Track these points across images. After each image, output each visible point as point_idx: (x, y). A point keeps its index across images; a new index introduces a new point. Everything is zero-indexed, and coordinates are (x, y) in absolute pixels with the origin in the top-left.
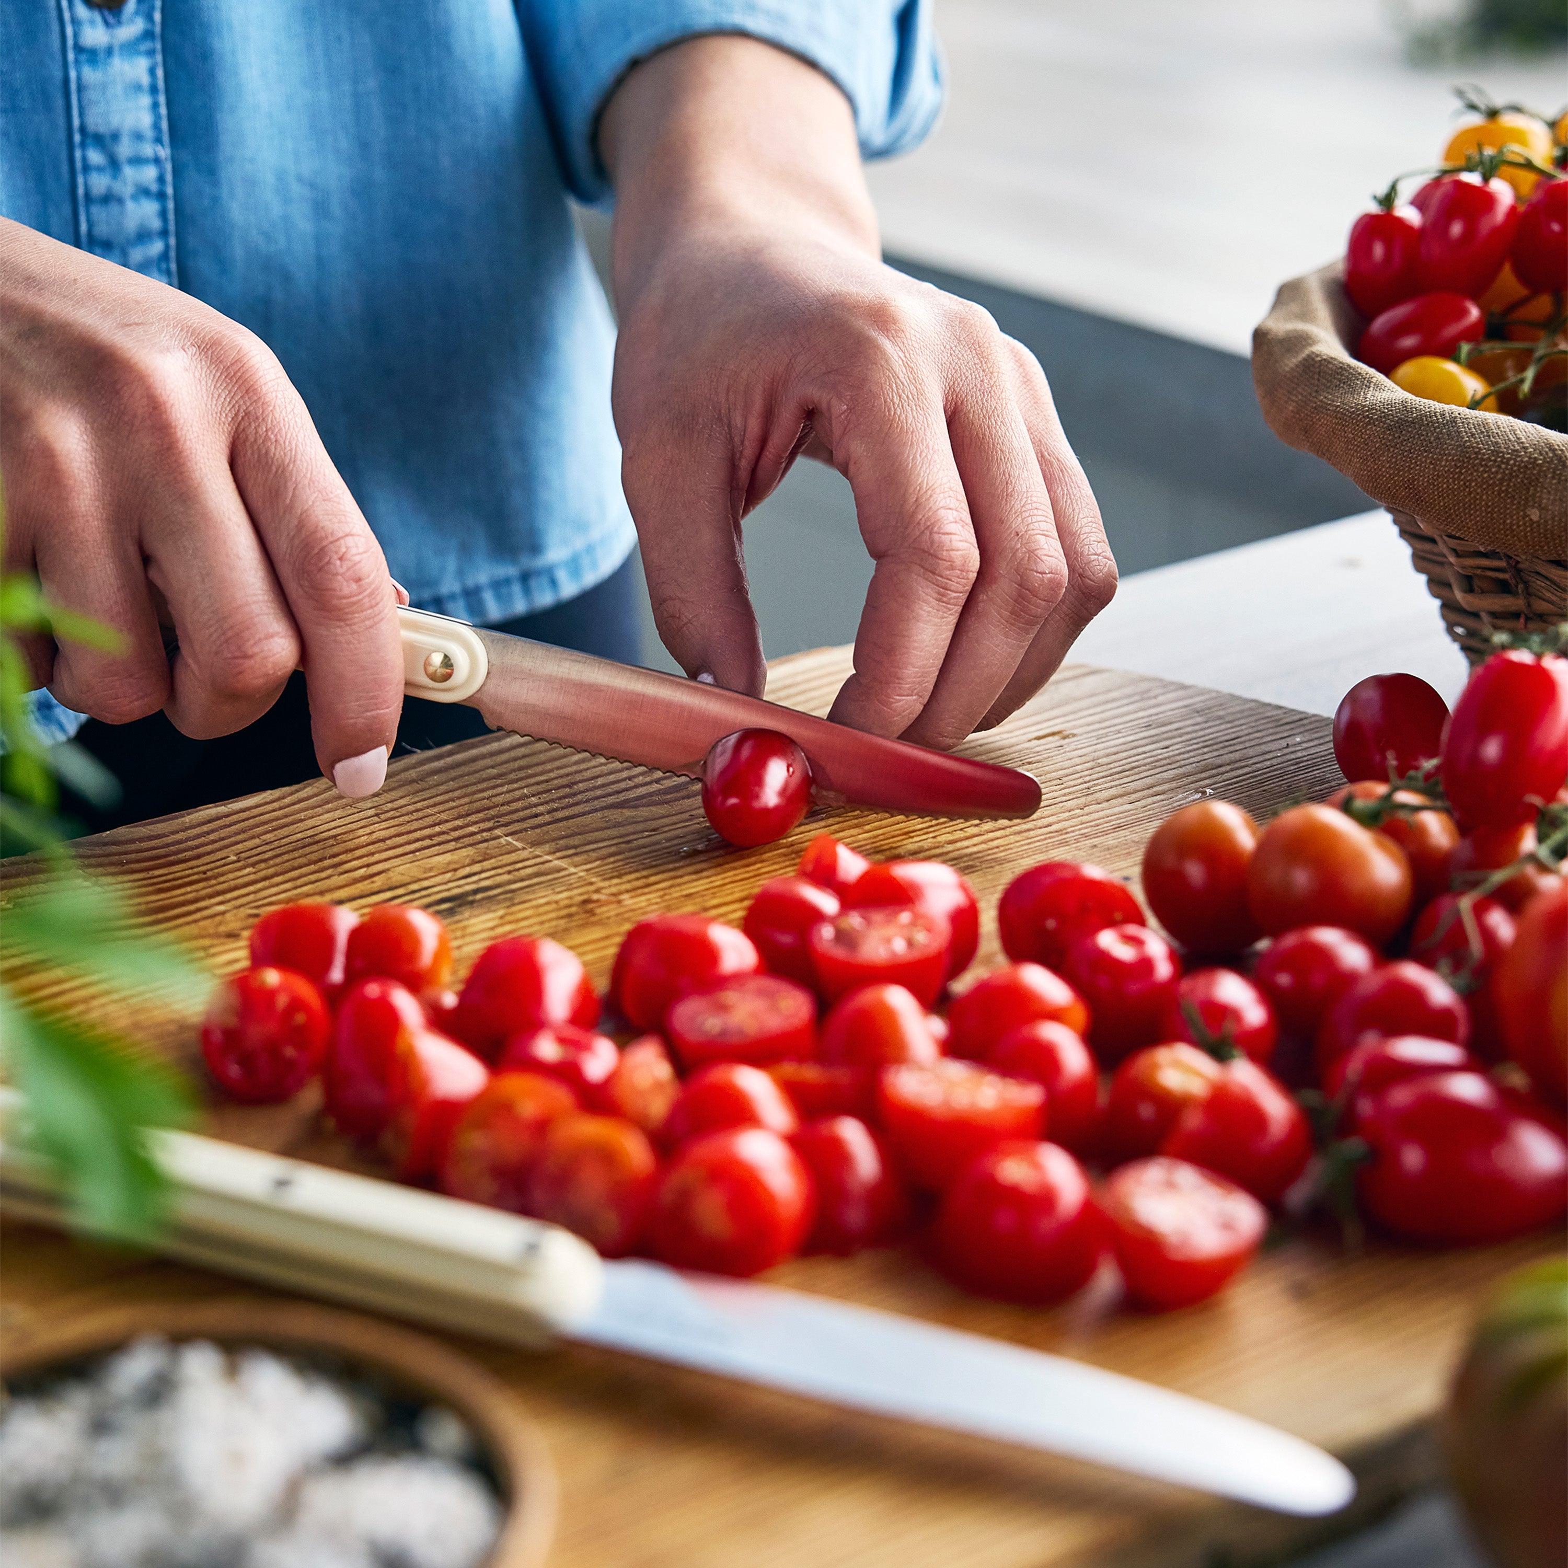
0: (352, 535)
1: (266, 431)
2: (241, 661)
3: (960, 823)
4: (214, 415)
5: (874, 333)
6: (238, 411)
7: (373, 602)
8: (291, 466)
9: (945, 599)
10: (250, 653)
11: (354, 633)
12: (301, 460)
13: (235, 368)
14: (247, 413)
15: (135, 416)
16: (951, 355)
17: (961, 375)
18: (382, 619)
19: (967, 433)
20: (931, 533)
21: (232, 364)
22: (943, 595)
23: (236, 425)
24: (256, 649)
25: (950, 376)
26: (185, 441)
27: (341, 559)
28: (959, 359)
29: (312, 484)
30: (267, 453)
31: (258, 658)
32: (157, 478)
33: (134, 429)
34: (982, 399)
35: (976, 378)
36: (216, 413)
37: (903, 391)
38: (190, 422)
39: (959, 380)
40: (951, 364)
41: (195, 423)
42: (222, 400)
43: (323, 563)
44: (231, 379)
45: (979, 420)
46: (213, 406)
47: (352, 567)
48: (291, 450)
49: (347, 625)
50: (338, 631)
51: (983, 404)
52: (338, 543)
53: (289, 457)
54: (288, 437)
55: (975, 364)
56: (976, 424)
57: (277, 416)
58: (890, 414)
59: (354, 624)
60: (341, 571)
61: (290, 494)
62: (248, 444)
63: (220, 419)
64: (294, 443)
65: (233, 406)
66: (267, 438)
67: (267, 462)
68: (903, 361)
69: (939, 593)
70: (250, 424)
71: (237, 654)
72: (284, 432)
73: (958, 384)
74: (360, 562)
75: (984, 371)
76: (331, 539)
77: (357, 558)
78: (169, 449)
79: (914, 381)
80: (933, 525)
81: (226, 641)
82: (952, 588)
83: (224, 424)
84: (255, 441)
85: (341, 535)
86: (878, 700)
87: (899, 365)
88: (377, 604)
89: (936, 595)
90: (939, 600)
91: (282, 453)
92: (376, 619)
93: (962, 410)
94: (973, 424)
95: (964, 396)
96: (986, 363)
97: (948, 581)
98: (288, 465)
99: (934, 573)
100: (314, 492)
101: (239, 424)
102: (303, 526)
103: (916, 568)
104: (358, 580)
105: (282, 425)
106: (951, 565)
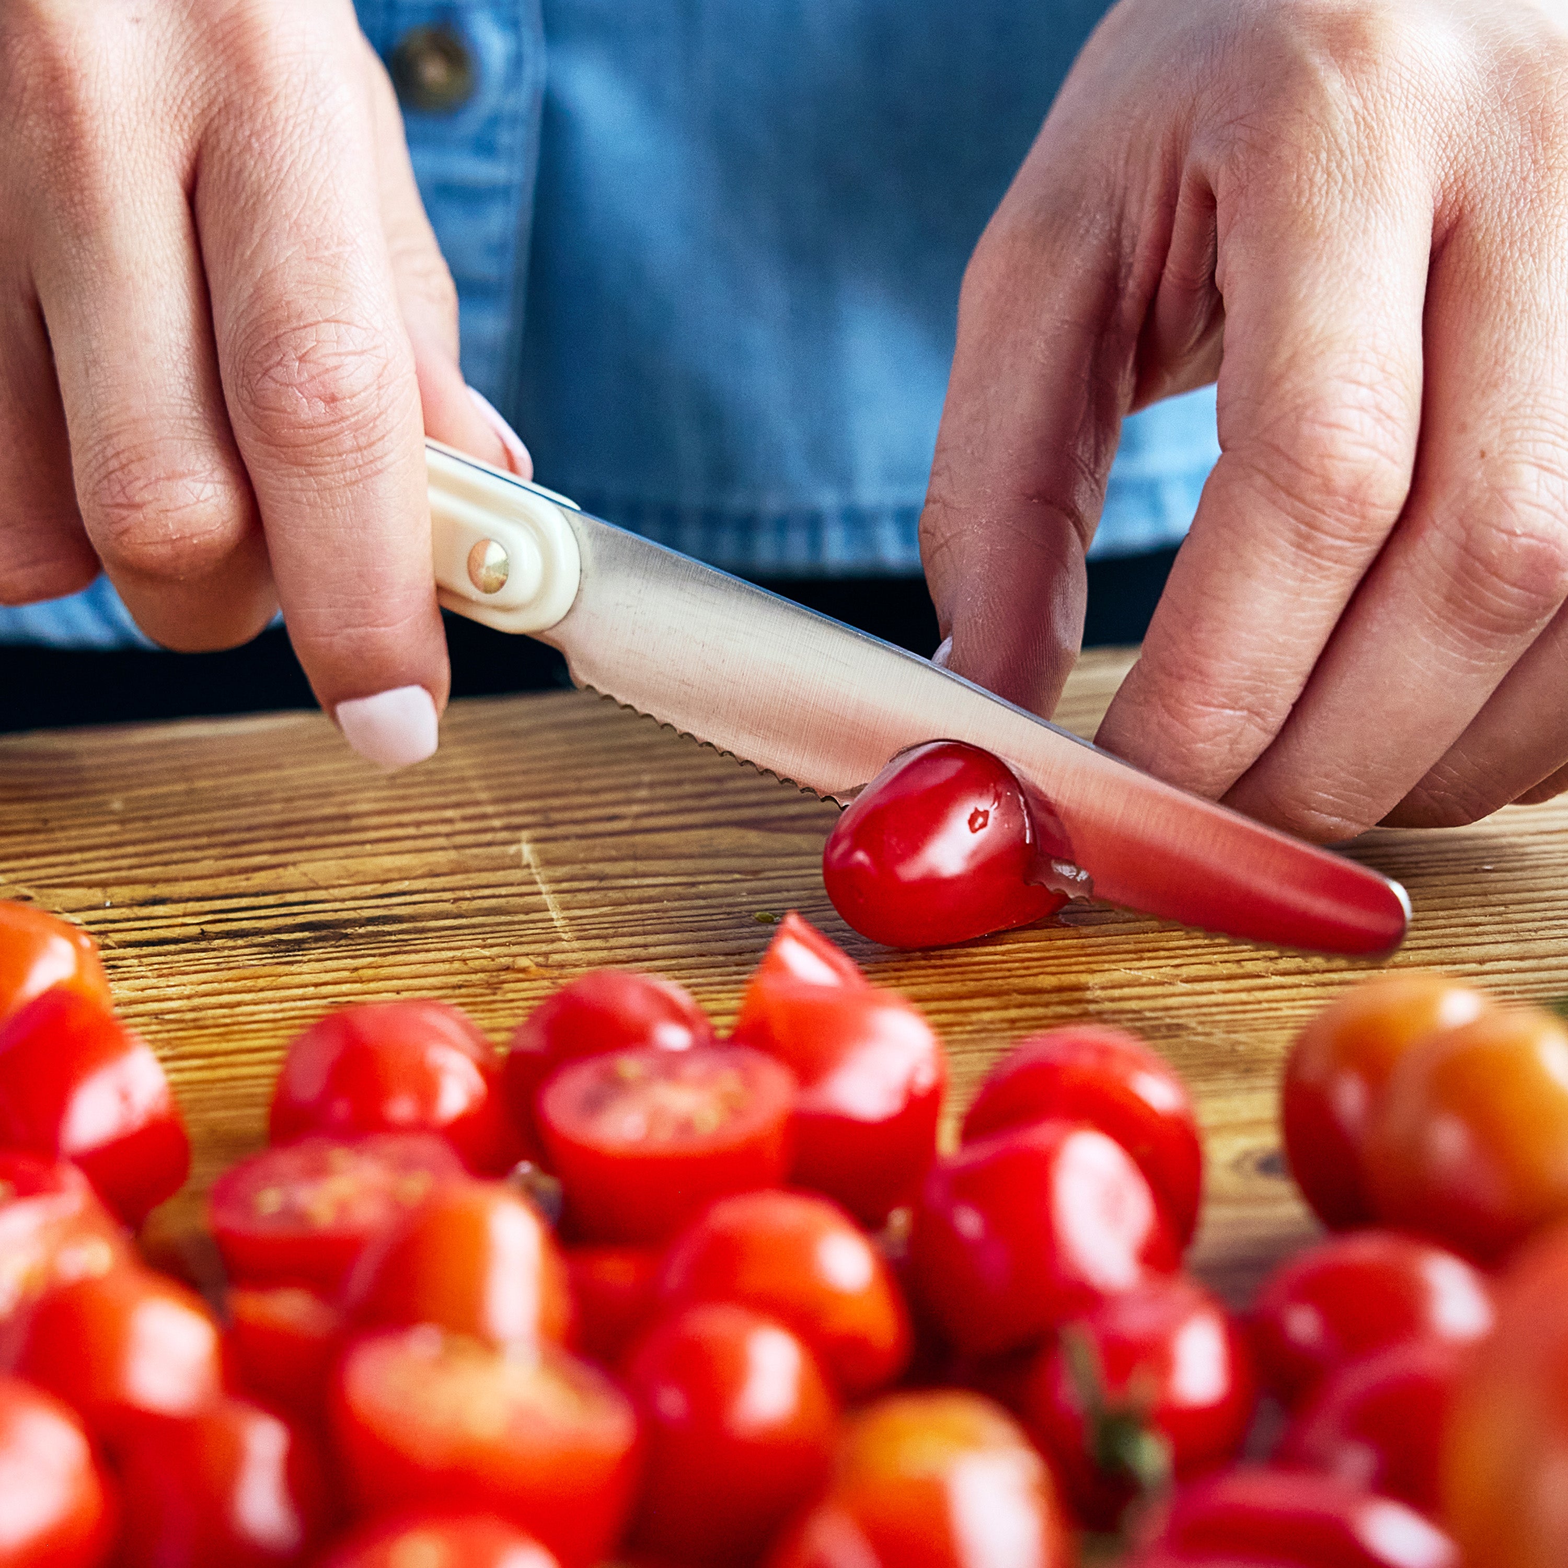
0: (337, 321)
1: (250, 136)
2: (124, 513)
3: (1246, 950)
4: (170, 102)
5: (1317, 60)
6: (215, 98)
7: (363, 441)
8: (269, 198)
9: (1310, 546)
10: (137, 499)
11: (323, 489)
12: (291, 189)
13: (227, 27)
14: (228, 105)
15: (24, 89)
16: (1478, 123)
17: (1485, 161)
18: (379, 472)
19: (1463, 265)
20: (1298, 419)
21: (223, 21)
22: (1308, 538)
23: (207, 121)
24: (147, 496)
25: (1461, 158)
26: (96, 136)
27: (301, 359)
28: (1492, 133)
29: (295, 229)
30: (240, 172)
31: (150, 511)
32: (49, 196)
33: (23, 110)
34: (1511, 211)
35: (1513, 172)
36: (174, 99)
37: (1339, 166)
38: (114, 107)
39: (1478, 169)
40: (1470, 138)
41: (123, 110)
42: (193, 77)
43: (272, 362)
44: (215, 44)
45: (1491, 244)
46: (172, 87)
47: (319, 375)
48: (279, 171)
49: (311, 474)
50: (296, 482)
51: (1509, 218)
52: (303, 333)
53: (272, 181)
54: (283, 149)
55: (1521, 147)
56: (1483, 251)
57: (276, 113)
58: (1298, 203)
59: (325, 474)
60: (297, 379)
61: (256, 241)
62: (218, 154)
63: (179, 110)
64: (288, 161)
65: (209, 90)
66: (248, 147)
67: (236, 187)
68: (1356, 113)
69: (1299, 534)
70: (228, 120)
71: (121, 499)
72: (278, 141)
73: (1475, 175)
74: (336, 368)
75: (1535, 162)
76: (295, 324)
77: (331, 362)
78: (69, 148)
79: (1367, 151)
80: (1306, 406)
81: (107, 476)
82: (1326, 527)
83: (185, 117)
84: (229, 150)
85: (311, 320)
86: (1164, 706)
87: (1346, 120)
88: (371, 444)
89: (1292, 536)
90: (1299, 546)
91: (263, 175)
92: (368, 470)
93: (1467, 223)
94: (1478, 250)
95: (1478, 200)
96: (1544, 149)
97: (1318, 514)
98: (266, 195)
99: (1289, 494)
100: (294, 244)
101: (212, 120)
102: (260, 297)
103: (1259, 480)
104: (332, 400)
105: (279, 128)
106: (1325, 485)
